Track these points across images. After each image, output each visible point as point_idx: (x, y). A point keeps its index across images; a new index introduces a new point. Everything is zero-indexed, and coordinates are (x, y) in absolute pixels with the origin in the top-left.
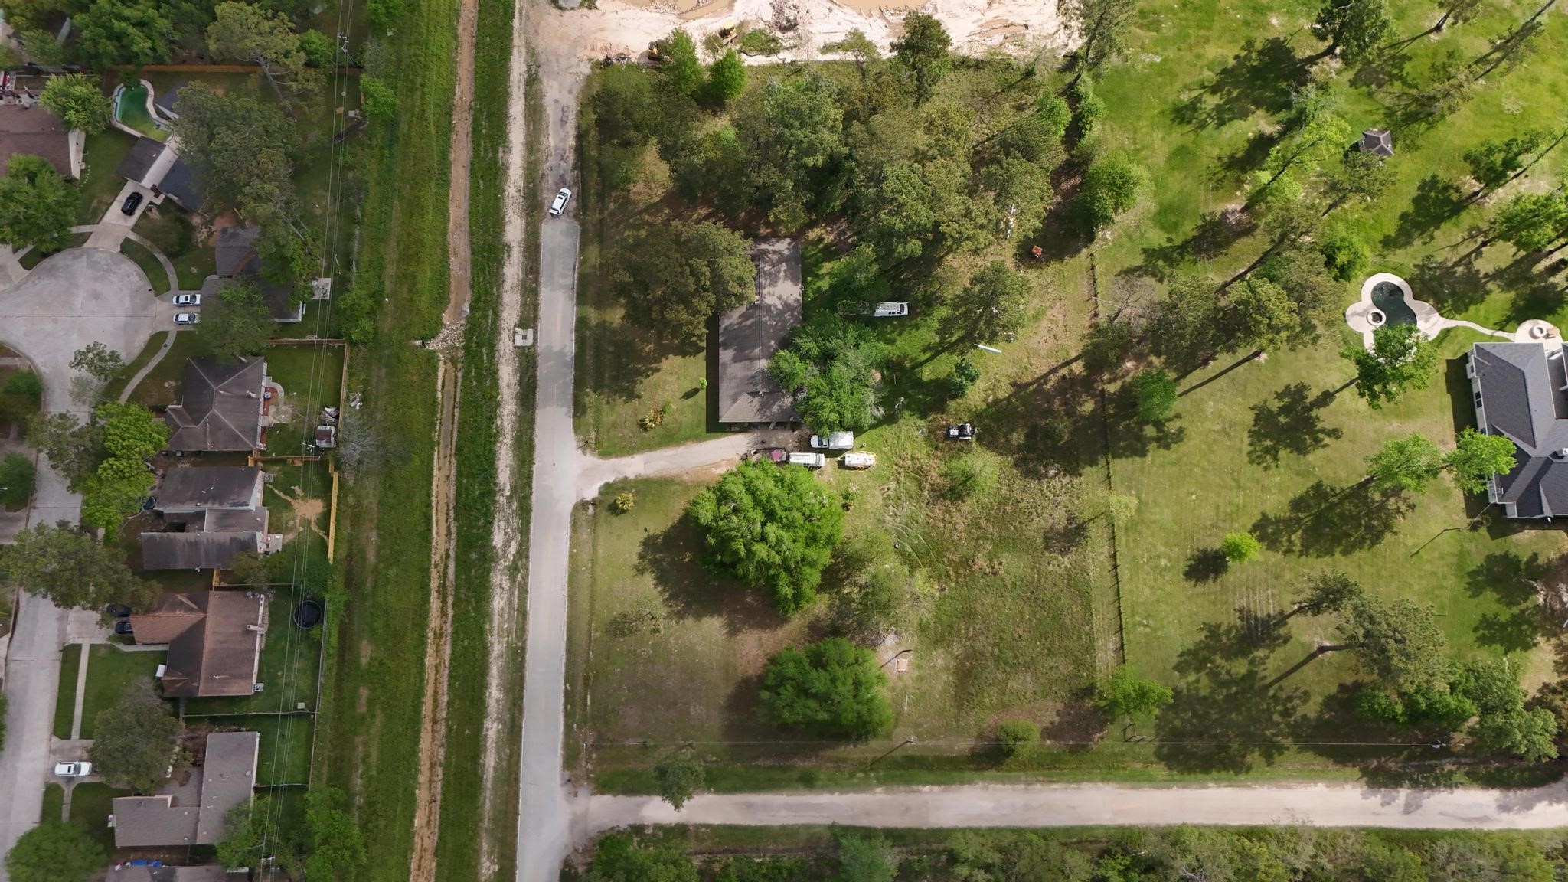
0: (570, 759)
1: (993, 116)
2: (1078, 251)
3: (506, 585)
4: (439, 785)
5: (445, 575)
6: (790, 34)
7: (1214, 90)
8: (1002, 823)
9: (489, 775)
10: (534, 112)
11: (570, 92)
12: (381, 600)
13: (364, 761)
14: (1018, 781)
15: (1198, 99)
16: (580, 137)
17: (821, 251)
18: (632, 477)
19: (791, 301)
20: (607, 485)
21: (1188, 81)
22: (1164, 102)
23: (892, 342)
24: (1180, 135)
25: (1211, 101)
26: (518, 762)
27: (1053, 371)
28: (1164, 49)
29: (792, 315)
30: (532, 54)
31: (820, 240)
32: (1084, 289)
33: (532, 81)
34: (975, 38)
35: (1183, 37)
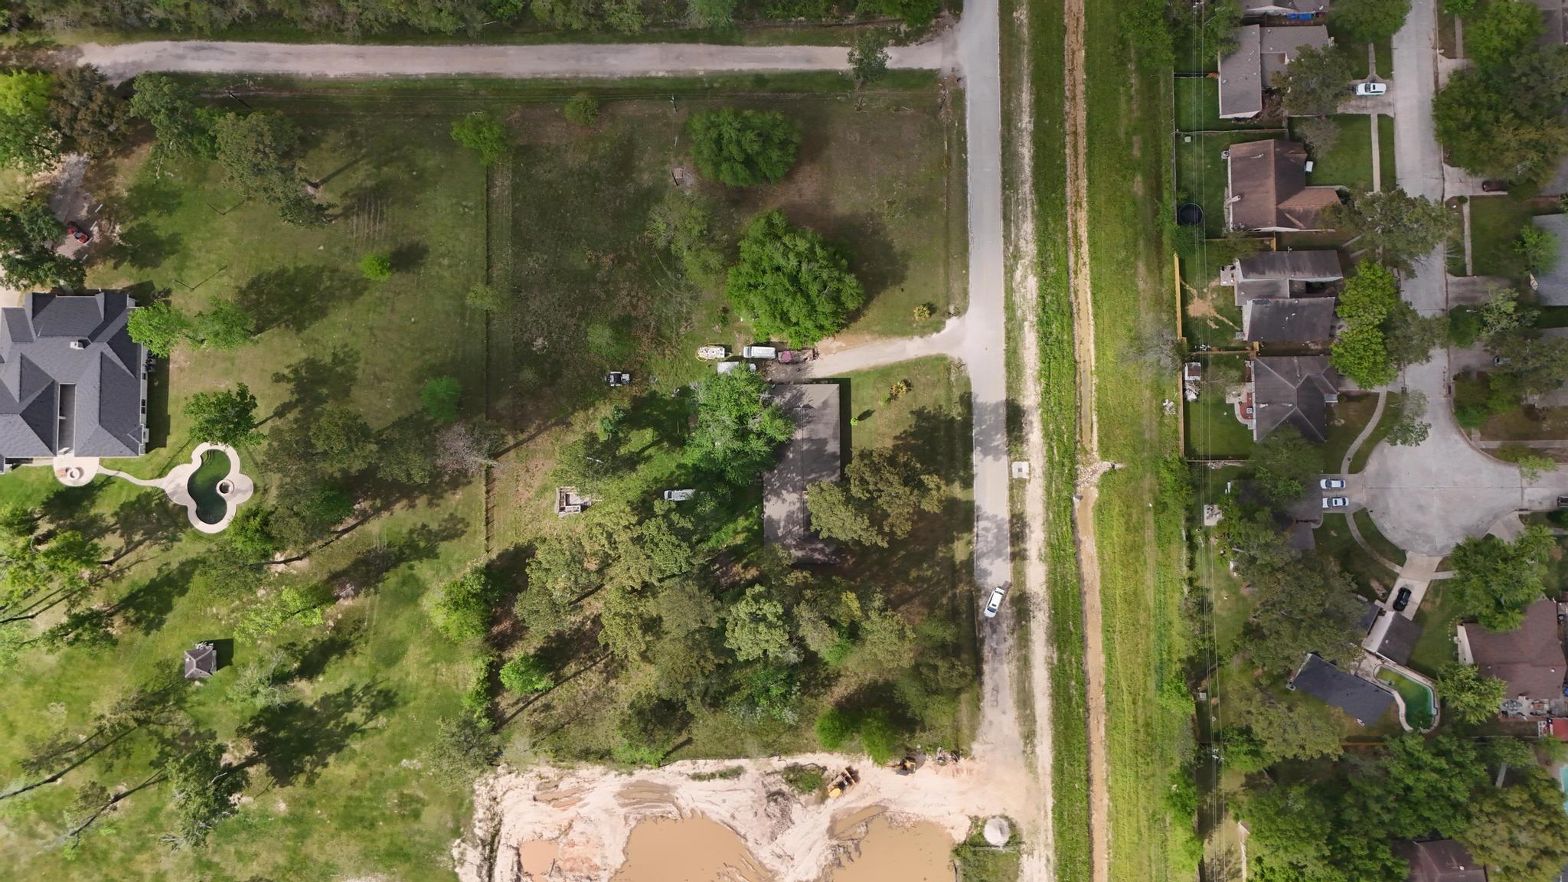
0: (959, 97)
1: (573, 699)
2: (500, 556)
3: (1022, 243)
4: (1067, 81)
5: (1076, 256)
6: (774, 789)
7: (352, 728)
8: (600, 47)
9: (1026, 86)
10: (1025, 701)
11: (991, 723)
12: (1130, 230)
13: (1131, 98)
14: (585, 80)
15: (369, 717)
16: (979, 673)
17: (744, 555)
18: (917, 339)
19: (774, 499)
20: (938, 331)
21: (377, 738)
22: (403, 716)
23: (680, 466)
24: (391, 678)
25: (356, 716)
26: (1003, 95)
27: (532, 438)
28: (397, 774)
29: (772, 485)
30: (1031, 767)
31: (745, 567)
32: (498, 515)
33: (1029, 736)
34: (587, 785)
35: (378, 789)
